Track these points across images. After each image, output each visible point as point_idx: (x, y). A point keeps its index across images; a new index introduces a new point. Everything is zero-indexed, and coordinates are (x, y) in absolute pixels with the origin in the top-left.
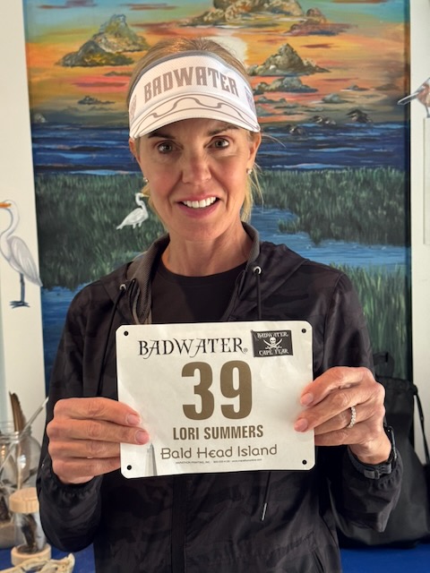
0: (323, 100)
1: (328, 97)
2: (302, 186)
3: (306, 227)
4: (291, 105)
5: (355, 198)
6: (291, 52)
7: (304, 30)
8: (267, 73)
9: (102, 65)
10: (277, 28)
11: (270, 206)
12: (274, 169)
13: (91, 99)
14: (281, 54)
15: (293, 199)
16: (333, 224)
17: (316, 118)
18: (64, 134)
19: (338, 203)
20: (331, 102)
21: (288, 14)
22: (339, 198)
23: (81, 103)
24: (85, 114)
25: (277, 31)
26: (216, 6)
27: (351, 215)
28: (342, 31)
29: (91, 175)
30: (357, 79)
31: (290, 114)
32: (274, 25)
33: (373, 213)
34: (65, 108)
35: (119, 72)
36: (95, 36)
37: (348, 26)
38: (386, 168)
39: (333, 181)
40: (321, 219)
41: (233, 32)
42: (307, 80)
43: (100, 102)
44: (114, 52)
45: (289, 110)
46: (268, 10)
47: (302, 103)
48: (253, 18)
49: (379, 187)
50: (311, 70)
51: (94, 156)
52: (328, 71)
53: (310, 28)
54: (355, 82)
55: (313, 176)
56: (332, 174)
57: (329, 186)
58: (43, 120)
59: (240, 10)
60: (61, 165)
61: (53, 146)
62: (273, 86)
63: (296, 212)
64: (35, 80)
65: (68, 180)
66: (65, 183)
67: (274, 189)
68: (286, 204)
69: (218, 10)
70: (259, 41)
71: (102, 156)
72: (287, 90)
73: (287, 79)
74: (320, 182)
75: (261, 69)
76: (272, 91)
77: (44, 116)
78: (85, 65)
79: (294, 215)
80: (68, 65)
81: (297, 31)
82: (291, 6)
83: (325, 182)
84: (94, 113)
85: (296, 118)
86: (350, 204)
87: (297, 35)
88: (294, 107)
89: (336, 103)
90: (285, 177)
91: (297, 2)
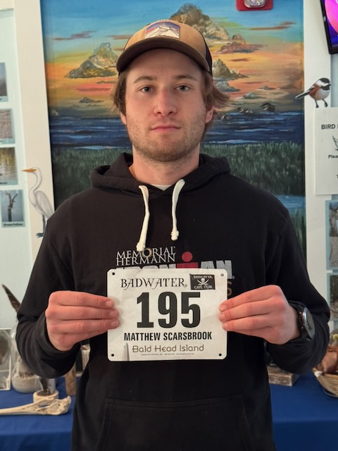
0: (244, 96)
1: (247, 95)
2: (230, 155)
5: (267, 164)
6: (222, 65)
7: (230, 50)
9: (95, 76)
10: (212, 48)
12: (210, 144)
13: (88, 99)
16: (251, 181)
17: (239, 109)
18: (70, 122)
19: (255, 167)
20: (249, 98)
21: (219, 39)
22: (255, 163)
23: (81, 102)
24: (84, 109)
27: (264, 173)
28: (257, 50)
29: (88, 149)
30: (267, 81)
33: (279, 174)
34: (71, 105)
35: (106, 81)
36: (90, 58)
37: (261, 46)
38: (289, 142)
39: (252, 152)
42: (232, 83)
43: (94, 101)
44: (103, 68)
49: (283, 156)
50: (235, 76)
51: (90, 137)
52: (247, 77)
53: (234, 49)
54: (266, 84)
55: (237, 149)
56: (250, 147)
57: (248, 155)
58: (57, 114)
60: (68, 143)
61: (63, 131)
64: (51, 87)
65: (74, 154)
66: (71, 155)
71: (95, 137)
73: (220, 83)
74: (242, 152)
77: (57, 111)
78: (84, 77)
80: (72, 77)
81: (225, 50)
82: (221, 33)
83: (245, 153)
84: (90, 109)
85: (226, 109)
86: (263, 167)
87: (226, 53)
89: (253, 98)
90: (218, 149)
91: (225, 31)
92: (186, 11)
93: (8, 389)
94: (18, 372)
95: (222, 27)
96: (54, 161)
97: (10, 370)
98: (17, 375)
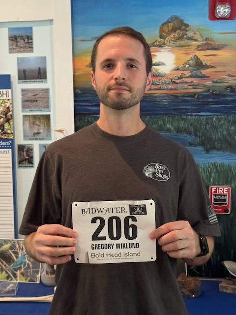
0: (213, 81)
1: (215, 80)
2: (201, 124)
3: (202, 144)
4: (196, 84)
5: (228, 130)
6: (197, 59)
7: (204, 48)
8: (184, 69)
10: (190, 47)
11: (184, 133)
12: (187, 115)
14: (192, 60)
15: (196, 130)
16: (216, 143)
17: (209, 90)
19: (219, 132)
20: (216, 82)
21: (196, 40)
22: (219, 130)
25: (190, 49)
26: (161, 37)
27: (225, 138)
28: (223, 48)
30: (230, 71)
31: (195, 88)
32: (189, 46)
34: (90, 86)
37: (226, 45)
39: (217, 122)
40: (210, 140)
41: (169, 50)
42: (204, 72)
45: (195, 86)
46: (186, 39)
47: (201, 83)
48: (179, 43)
50: (206, 67)
52: (215, 67)
53: (207, 47)
54: (229, 73)
55: (206, 119)
56: (216, 118)
57: (214, 124)
58: (80, 92)
59: (172, 39)
62: (187, 75)
63: (197, 136)
64: (77, 74)
65: (90, 120)
66: (88, 121)
67: (186, 125)
68: (192, 132)
69: (162, 40)
70: (181, 54)
72: (194, 77)
73: (195, 71)
74: (210, 121)
75: (182, 67)
76: (187, 77)
77: (80, 90)
79: (197, 138)
81: (200, 48)
82: (197, 36)
83: (212, 122)
85: (199, 90)
86: (225, 133)
87: (200, 50)
88: (198, 85)
89: (219, 83)
90: (192, 119)
91: (200, 35)
92: (172, 21)
93: (38, 282)
94: (45, 271)
95: (198, 32)
96: (76, 125)
97: (40, 269)
98: (44, 273)
